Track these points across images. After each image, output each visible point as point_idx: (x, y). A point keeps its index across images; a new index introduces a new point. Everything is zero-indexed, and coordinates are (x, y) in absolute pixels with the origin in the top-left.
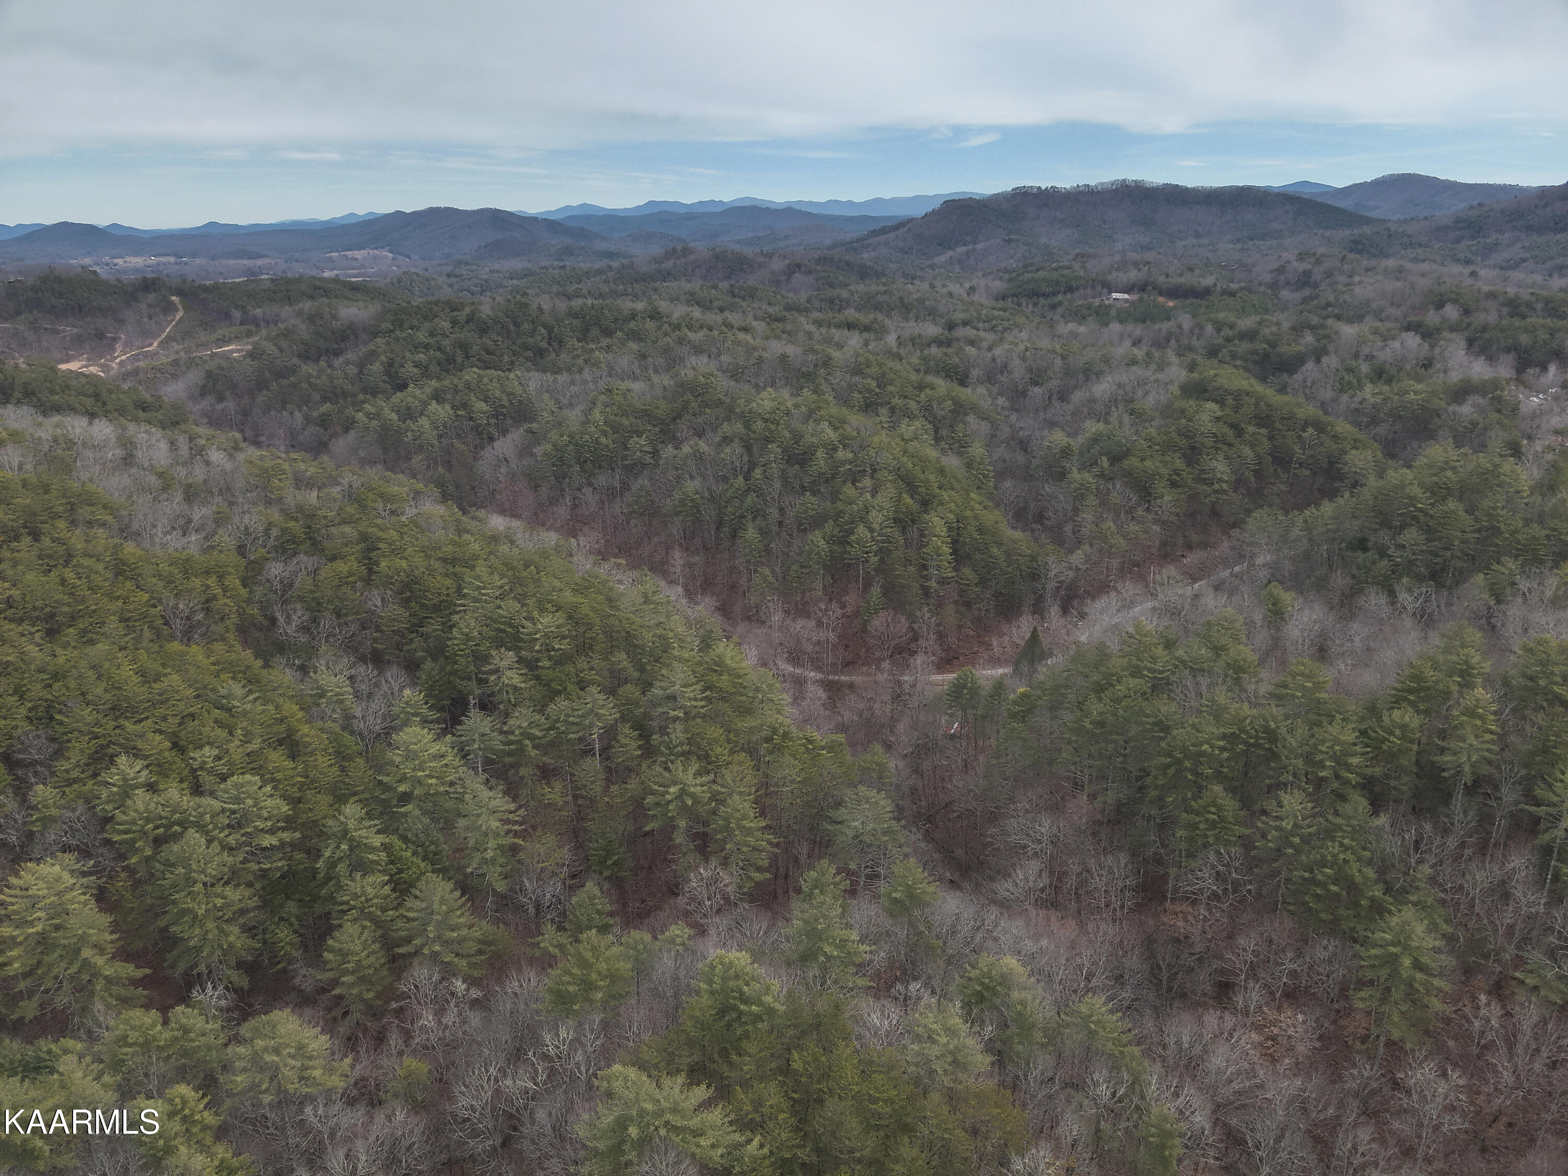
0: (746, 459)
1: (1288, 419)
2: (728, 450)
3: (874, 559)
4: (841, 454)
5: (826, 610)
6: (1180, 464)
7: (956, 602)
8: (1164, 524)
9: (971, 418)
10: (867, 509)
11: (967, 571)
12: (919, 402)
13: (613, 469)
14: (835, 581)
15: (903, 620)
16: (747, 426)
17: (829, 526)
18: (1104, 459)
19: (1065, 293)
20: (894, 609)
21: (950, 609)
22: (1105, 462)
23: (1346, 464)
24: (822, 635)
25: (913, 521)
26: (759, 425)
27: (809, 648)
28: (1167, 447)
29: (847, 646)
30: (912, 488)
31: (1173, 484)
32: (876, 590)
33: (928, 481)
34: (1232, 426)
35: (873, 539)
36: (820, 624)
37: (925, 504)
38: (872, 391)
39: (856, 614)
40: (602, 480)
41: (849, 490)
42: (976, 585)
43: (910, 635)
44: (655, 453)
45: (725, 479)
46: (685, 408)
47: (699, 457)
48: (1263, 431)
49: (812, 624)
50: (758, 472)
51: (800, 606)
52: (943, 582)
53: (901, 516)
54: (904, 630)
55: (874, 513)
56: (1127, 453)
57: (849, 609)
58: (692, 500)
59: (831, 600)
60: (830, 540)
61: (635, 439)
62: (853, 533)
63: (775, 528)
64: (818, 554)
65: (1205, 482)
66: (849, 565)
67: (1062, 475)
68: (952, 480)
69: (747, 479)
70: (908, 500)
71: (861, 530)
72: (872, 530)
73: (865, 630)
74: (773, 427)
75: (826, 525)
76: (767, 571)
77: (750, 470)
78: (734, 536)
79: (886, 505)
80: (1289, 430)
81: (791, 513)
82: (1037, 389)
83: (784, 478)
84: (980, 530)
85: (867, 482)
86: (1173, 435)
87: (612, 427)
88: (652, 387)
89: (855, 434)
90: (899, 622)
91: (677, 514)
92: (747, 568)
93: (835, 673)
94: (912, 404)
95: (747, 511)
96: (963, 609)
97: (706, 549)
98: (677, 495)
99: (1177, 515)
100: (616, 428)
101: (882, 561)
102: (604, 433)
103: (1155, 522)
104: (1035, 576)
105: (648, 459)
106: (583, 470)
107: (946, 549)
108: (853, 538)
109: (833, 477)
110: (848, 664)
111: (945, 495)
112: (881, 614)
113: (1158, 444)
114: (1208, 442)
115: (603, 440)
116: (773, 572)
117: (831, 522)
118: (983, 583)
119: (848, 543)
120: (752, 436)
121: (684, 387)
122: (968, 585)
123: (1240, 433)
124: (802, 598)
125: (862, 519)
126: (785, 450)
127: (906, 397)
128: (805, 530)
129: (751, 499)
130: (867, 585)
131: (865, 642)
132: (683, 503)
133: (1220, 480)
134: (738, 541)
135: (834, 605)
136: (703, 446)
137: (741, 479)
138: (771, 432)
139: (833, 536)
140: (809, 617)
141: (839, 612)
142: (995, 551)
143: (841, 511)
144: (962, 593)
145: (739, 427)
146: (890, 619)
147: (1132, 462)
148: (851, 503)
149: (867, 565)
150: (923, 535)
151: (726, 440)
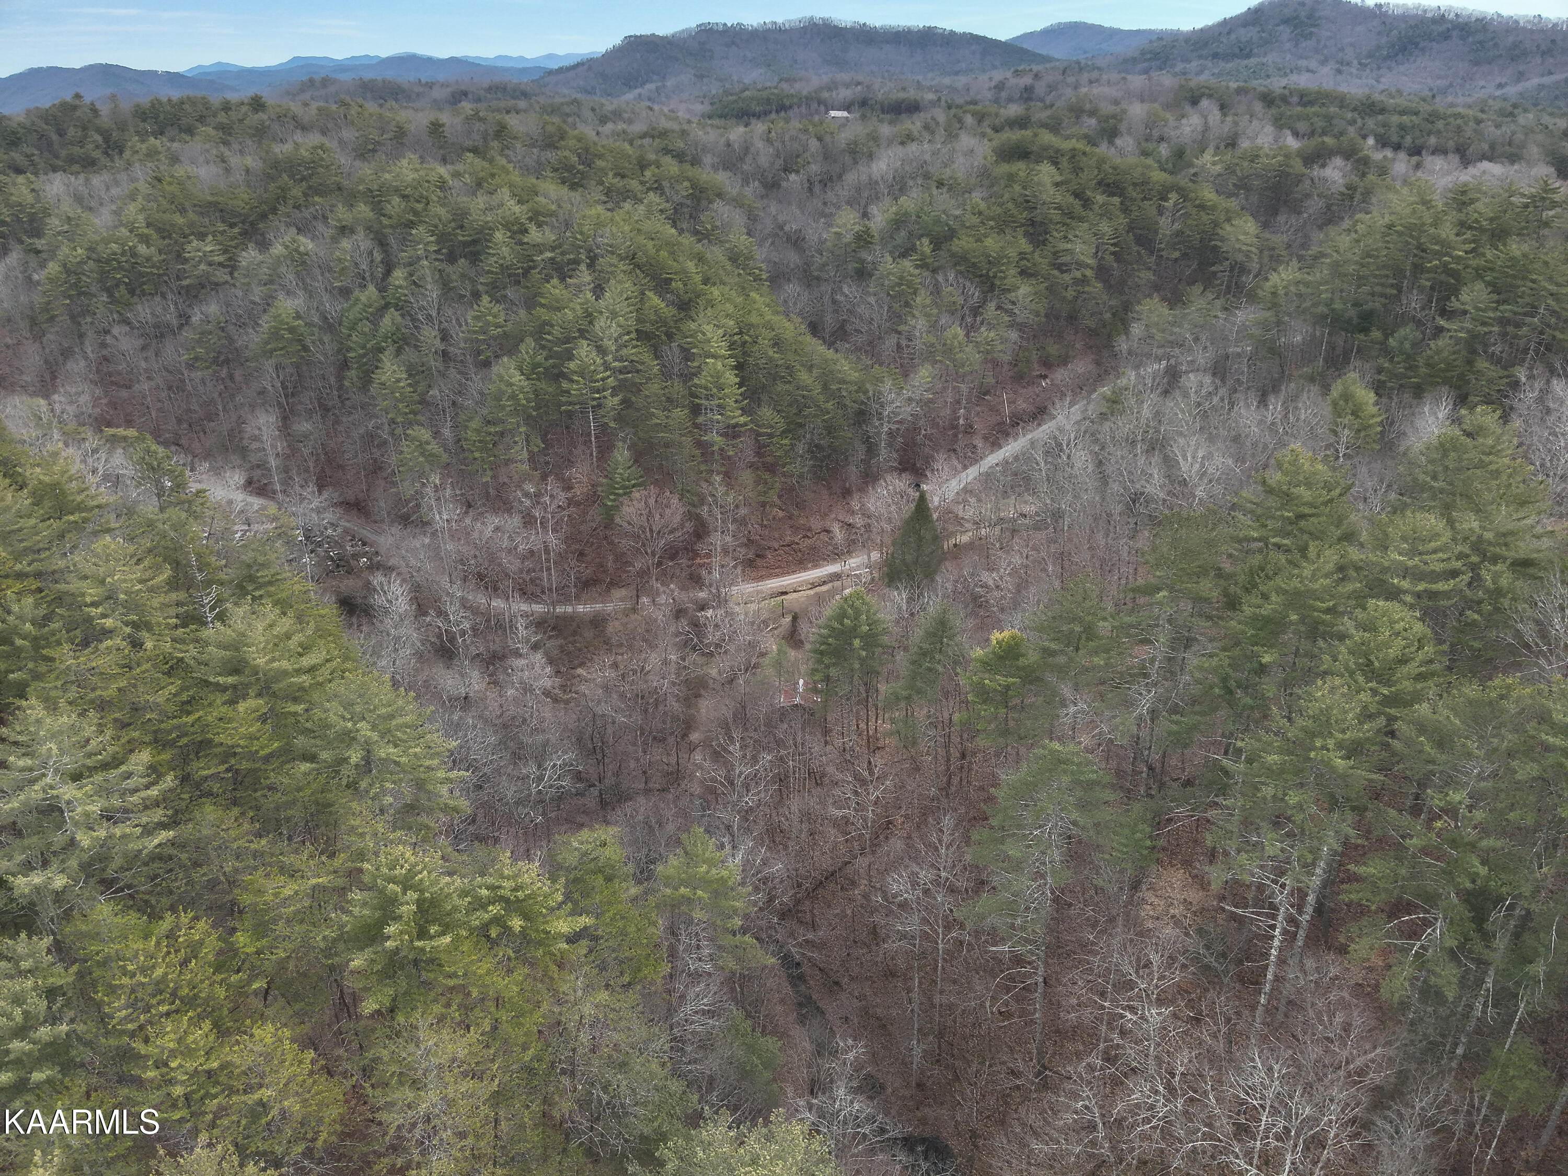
0: (378, 257)
1: (1143, 183)
2: (346, 244)
3: (613, 402)
4: (535, 235)
5: (538, 495)
6: (1024, 245)
7: (751, 465)
8: (1020, 327)
9: (718, 205)
10: (590, 317)
11: (766, 413)
12: (642, 183)
13: (163, 296)
14: (548, 445)
15: (675, 501)
16: (378, 208)
17: (528, 346)
18: (926, 241)
19: (777, 112)
20: (656, 483)
21: (747, 476)
22: (925, 246)
23: (1222, 240)
24: (533, 540)
25: (670, 336)
26: (395, 205)
27: (512, 564)
28: (1003, 224)
29: (582, 554)
30: (662, 285)
31: (1023, 273)
32: (622, 455)
33: (684, 272)
34: (1077, 195)
35: (607, 367)
36: (529, 521)
37: (685, 306)
38: (573, 167)
39: (593, 498)
40: (144, 311)
41: (555, 289)
42: (784, 434)
43: (689, 526)
44: (231, 265)
45: (345, 292)
46: (282, 197)
47: (301, 261)
48: (1116, 200)
49: (515, 521)
50: (399, 276)
51: (492, 492)
52: (732, 432)
53: (648, 327)
54: (677, 519)
55: (601, 323)
56: (952, 234)
57: (579, 491)
58: (292, 330)
59: (544, 478)
60: (531, 372)
61: (195, 243)
62: (571, 358)
63: (435, 364)
64: (513, 397)
65: (1062, 268)
66: (570, 414)
67: (863, 274)
68: (721, 272)
69: (382, 289)
70: (654, 300)
71: (584, 350)
72: (602, 351)
73: (609, 523)
74: (419, 207)
75: (522, 348)
76: (424, 434)
77: (388, 272)
78: (366, 380)
79: (622, 307)
80: (1145, 199)
81: (459, 335)
82: (793, 177)
83: (445, 284)
84: (777, 343)
85: (585, 276)
86: (1010, 205)
87: (159, 230)
88: (228, 170)
89: (553, 207)
90: (668, 506)
91: (269, 354)
92: (392, 434)
93: (567, 600)
94: (634, 184)
95: (386, 338)
96: (767, 476)
97: (325, 409)
98: (266, 323)
99: (1037, 314)
100: (164, 232)
101: (626, 402)
102: (145, 239)
103: (1011, 325)
104: (862, 416)
105: (221, 275)
106: (113, 300)
107: (731, 378)
108: (572, 365)
109: (526, 272)
110: (586, 585)
111: (716, 292)
112: (636, 495)
113: (992, 219)
114: (1055, 215)
115: (142, 249)
116: (436, 434)
117: (530, 342)
118: (794, 428)
119: (562, 375)
120: (385, 221)
121: (276, 168)
122: (771, 436)
123: (1087, 203)
124: (494, 477)
125: (582, 333)
126: (442, 238)
127: (623, 177)
128: (487, 364)
129: (387, 322)
130: (605, 449)
131: (612, 543)
132: (275, 334)
133: (1080, 265)
134: (374, 389)
135: (551, 484)
136: (307, 244)
137: (372, 289)
138: (416, 213)
139: (536, 366)
140: (509, 511)
141: (562, 496)
142: (804, 376)
143: (545, 323)
144: (760, 450)
145: (363, 210)
146: (652, 501)
147: (963, 243)
148: (559, 309)
149: (602, 412)
150: (687, 355)
151: (344, 230)
